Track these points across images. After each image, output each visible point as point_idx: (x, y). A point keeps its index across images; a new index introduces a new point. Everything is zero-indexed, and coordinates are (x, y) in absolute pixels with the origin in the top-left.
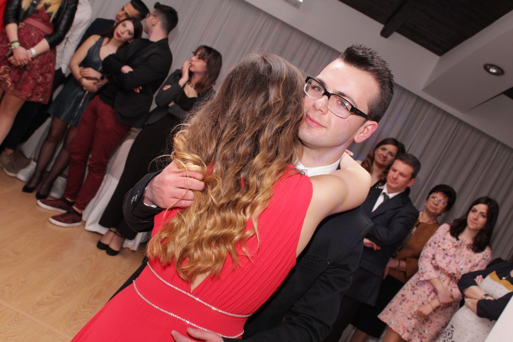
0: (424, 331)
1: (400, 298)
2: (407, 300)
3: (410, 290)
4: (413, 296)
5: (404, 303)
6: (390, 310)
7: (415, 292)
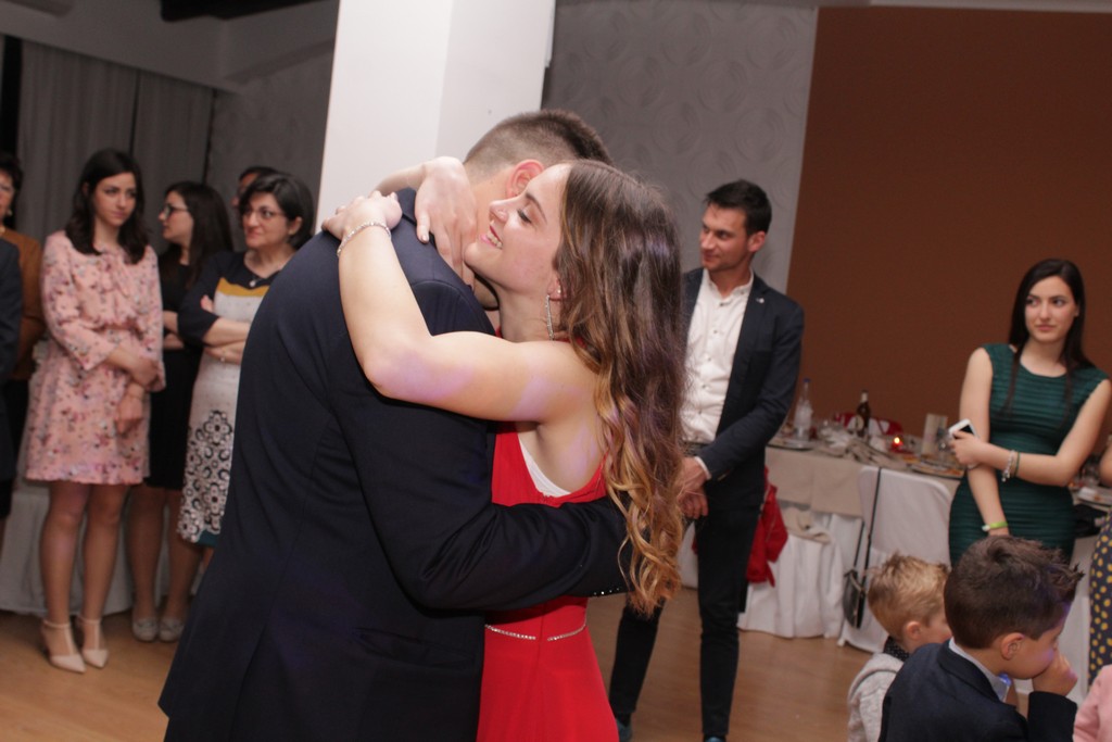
0: (133, 449)
1: (62, 421)
2: (80, 417)
3: (72, 394)
4: (88, 402)
5: (77, 426)
6: (55, 451)
7: (87, 393)
